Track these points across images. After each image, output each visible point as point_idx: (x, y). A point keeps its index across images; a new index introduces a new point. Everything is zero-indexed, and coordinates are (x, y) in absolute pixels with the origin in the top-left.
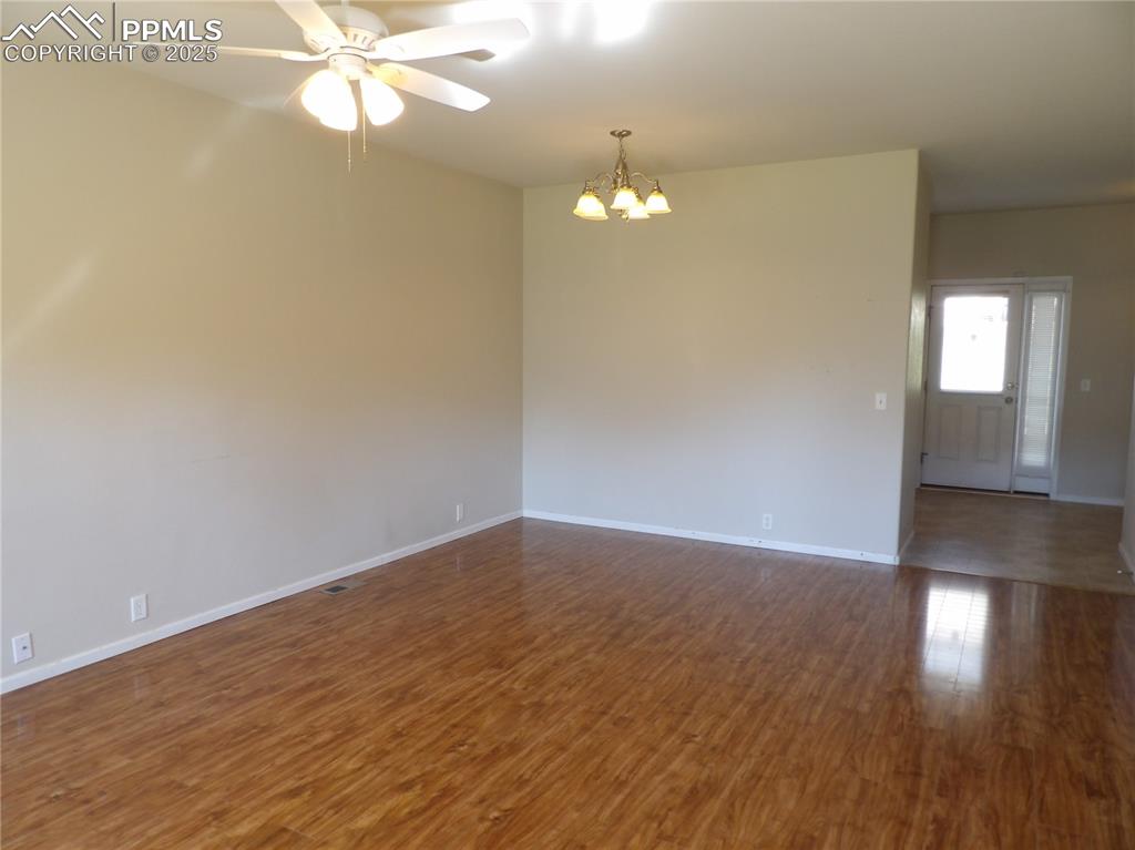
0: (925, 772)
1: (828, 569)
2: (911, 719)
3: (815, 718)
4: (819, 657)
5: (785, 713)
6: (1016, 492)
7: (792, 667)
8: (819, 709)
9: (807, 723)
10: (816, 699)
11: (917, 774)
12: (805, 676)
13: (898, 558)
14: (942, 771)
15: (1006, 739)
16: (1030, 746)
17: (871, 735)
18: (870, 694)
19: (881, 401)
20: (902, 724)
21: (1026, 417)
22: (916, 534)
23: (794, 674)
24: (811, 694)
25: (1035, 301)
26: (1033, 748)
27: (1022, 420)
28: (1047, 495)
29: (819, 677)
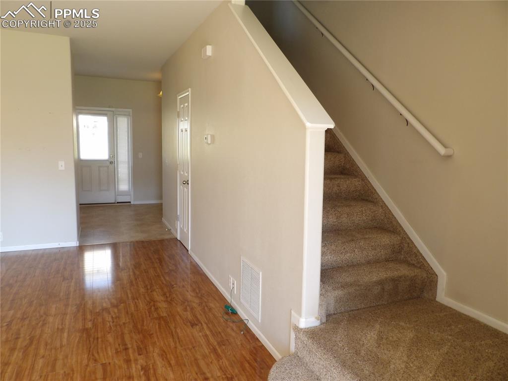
0: (129, 346)
1: (42, 256)
2: (113, 322)
3: (65, 341)
4: (54, 306)
5: (46, 345)
6: (117, 203)
7: (42, 316)
8: (65, 335)
9: (61, 346)
10: (62, 330)
11: (126, 349)
12: (51, 319)
13: (78, 242)
14: (136, 342)
15: (155, 315)
16: (165, 314)
17: (98, 338)
18: (89, 317)
19: (62, 165)
20: (110, 326)
21: (119, 170)
22: (82, 228)
23: (44, 320)
24: (58, 329)
25: (118, 119)
26: (166, 315)
27: (118, 171)
28: (130, 202)
29: (59, 316)
